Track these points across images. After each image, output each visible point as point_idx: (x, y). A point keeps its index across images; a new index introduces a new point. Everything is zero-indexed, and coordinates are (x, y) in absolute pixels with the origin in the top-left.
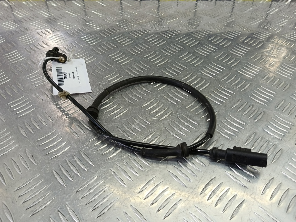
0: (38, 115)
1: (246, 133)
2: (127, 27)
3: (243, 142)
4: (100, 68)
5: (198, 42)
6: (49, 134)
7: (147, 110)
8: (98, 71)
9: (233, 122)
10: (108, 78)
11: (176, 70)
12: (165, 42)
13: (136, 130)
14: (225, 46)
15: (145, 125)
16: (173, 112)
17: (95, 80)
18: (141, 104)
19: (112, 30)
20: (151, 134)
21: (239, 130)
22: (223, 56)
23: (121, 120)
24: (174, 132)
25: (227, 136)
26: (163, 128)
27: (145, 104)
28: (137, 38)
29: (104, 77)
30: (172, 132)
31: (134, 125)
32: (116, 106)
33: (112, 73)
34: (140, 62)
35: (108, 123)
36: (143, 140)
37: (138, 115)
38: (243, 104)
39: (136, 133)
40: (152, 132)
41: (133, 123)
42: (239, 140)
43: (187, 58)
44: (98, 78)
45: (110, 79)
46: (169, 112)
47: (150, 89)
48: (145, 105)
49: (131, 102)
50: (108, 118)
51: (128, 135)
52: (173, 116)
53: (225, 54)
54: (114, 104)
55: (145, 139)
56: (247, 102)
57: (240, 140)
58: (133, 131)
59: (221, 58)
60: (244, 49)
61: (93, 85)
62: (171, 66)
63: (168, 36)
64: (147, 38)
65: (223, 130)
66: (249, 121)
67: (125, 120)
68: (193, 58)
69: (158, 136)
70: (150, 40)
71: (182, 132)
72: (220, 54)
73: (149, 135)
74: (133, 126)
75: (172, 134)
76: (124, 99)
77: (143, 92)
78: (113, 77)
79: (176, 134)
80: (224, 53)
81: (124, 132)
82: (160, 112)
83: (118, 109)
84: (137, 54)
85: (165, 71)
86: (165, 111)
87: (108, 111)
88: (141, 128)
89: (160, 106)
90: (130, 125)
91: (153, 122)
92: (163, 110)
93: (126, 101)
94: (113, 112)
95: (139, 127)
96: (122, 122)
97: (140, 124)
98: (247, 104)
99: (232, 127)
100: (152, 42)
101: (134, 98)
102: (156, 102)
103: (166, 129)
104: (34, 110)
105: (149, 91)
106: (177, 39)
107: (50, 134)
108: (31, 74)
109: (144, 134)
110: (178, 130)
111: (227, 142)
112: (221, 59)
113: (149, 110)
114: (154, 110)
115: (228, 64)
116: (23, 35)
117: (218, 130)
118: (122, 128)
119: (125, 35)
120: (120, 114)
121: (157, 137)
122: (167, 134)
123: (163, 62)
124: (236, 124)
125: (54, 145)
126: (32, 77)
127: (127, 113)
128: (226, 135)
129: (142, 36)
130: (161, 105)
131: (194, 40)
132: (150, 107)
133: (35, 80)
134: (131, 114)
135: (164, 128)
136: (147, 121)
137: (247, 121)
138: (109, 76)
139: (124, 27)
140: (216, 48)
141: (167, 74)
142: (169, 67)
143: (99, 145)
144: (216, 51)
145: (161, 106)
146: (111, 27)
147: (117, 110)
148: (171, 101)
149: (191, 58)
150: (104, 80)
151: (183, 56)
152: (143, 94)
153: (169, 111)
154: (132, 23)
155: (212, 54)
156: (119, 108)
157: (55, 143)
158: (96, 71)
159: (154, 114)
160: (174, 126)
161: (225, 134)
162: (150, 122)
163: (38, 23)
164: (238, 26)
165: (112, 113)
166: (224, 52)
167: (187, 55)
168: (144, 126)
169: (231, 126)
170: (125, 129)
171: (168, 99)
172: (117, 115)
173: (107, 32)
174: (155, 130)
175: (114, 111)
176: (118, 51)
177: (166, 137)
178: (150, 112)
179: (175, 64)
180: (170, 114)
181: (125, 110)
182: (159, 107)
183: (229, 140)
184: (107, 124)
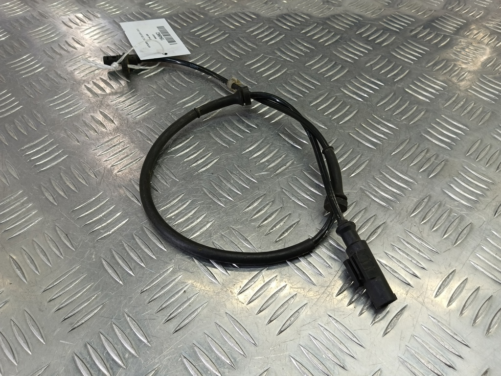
0: (72, 168)
1: (415, 197)
2: (217, 9)
3: (408, 212)
4: (171, 85)
5: (339, 36)
6: (92, 200)
7: (251, 158)
8: (169, 91)
9: (393, 178)
10: (185, 103)
11: (301, 88)
12: (281, 37)
13: (234, 193)
14: (385, 44)
15: (249, 184)
16: (295, 162)
17: (163, 106)
18: (241, 149)
19: (191, 16)
20: (258, 199)
21: (402, 192)
22: (381, 63)
23: (209, 176)
24: (296, 195)
25: (383, 202)
26: (277, 189)
27: (248, 148)
28: (234, 30)
29: (179, 100)
30: (293, 195)
31: (231, 184)
32: (200, 152)
33: (192, 94)
34: (239, 74)
35: (188, 181)
36: (246, 209)
37: (236, 167)
38: (412, 148)
39: (234, 197)
40: (259, 196)
41: (228, 181)
42: (402, 209)
43: (319, 65)
44: (168, 102)
45: (190, 104)
46: (287, 163)
47: (256, 121)
48: (248, 150)
49: (225, 145)
50: (187, 173)
51: (220, 201)
52: (295, 168)
53: (385, 59)
54: (197, 149)
55: (248, 207)
56: (419, 144)
57: (404, 208)
58: (228, 195)
59: (378, 65)
60: (417, 50)
61: (162, 115)
62: (292, 80)
63: (288, 26)
64: (251, 29)
65: (377, 192)
66: (421, 177)
67: (215, 176)
68: (329, 66)
69: (270, 202)
70: (257, 33)
71: (309, 195)
72: (376, 59)
73: (255, 202)
74: (229, 186)
75: (293, 199)
76: (212, 140)
77: (245, 128)
78: (193, 101)
79: (299, 200)
80: (382, 56)
81: (214, 195)
82: (274, 162)
83: (203, 157)
84: (234, 59)
85: (283, 90)
86: (281, 161)
87: (187, 161)
88: (242, 189)
89: (273, 152)
90: (223, 184)
91: (261, 180)
92: (277, 159)
93: (217, 143)
94: (196, 162)
95: (239, 188)
96: (211, 179)
97: (240, 182)
98: (418, 146)
99: (392, 187)
100: (259, 37)
101: (229, 138)
102: (266, 145)
103: (284, 190)
104: (65, 159)
105: (254, 126)
106: (303, 30)
107: (94, 199)
108: (56, 97)
109: (247, 200)
110: (303, 192)
111: (382, 211)
112: (378, 67)
113: (254, 158)
114: (264, 158)
115: (389, 76)
116: (39, 27)
117: (369, 192)
118: (211, 189)
119: (212, 24)
120: (207, 165)
121: (268, 204)
122: (284, 199)
123: (278, 73)
124: (398, 181)
125: (101, 217)
126: (58, 102)
127: (218, 165)
128: (381, 200)
129: (242, 25)
130: (274, 150)
131: (332, 32)
132: (256, 153)
133: (63, 106)
134: (224, 166)
135: (279, 190)
136: (252, 177)
137: (417, 176)
138: (187, 99)
139: (211, 9)
140: (369, 47)
141: (286, 94)
142: (289, 82)
143: (173, 217)
144: (369, 53)
145: (275, 152)
146: (189, 9)
147: (201, 159)
148: (292, 143)
149: (327, 66)
150: (179, 107)
151: (313, 62)
152: (244, 132)
153: (287, 161)
154: (225, 3)
155: (362, 59)
156: (205, 156)
157: (103, 214)
158: (165, 90)
159: (262, 166)
160: (296, 186)
161: (379, 199)
162: (257, 179)
163: (63, 4)
164: (409, 6)
165: (194, 165)
166: (383, 54)
167: (320, 61)
168: (247, 185)
169: (390, 185)
170: (215, 192)
171: (287, 139)
172: (202, 168)
173: (182, 19)
174: (265, 193)
175: (196, 160)
176: (202, 53)
177: (283, 205)
178: (256, 162)
179: (299, 77)
180: (290, 166)
181: (216, 159)
182: (271, 153)
183: (386, 209)
184: (187, 183)
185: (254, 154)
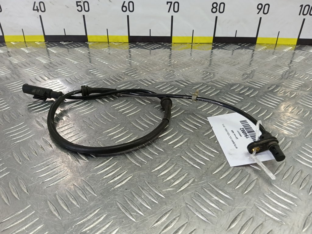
0: (10, 183)
1: (302, 213)
2: (136, 75)
3: (300, 227)
4: (100, 120)
5: (219, 91)
6: (19, 213)
7: (159, 176)
8: (98, 124)
9: (280, 195)
10: (109, 133)
11: (196, 123)
12: (179, 91)
13: (144, 208)
14: (252, 96)
15: (158, 199)
16: (196, 180)
17: (92, 135)
18: (151, 168)
19: (118, 78)
20: (166, 213)
21: (290, 207)
22: (252, 107)
23: (123, 191)
24: (199, 210)
25: (276, 217)
26: (182, 204)
27: (157, 167)
28: (147, 86)
29: (104, 131)
30: (197, 211)
31: (142, 199)
32: (117, 170)
33: (115, 126)
34: (150, 113)
35: (105, 196)
36: (155, 224)
37: (147, 183)
38: (289, 169)
39: (144, 211)
40: (167, 211)
41: (140, 197)
42: (294, 224)
43: (207, 108)
44: (96, 132)
45: (112, 134)
46: (189, 180)
47: (163, 146)
48: (156, 169)
49: (138, 165)
50: (105, 188)
51: (131, 215)
52: (196, 185)
53: (254, 105)
54: (115, 168)
55: (157, 222)
56: (294, 167)
57: (295, 223)
58: (139, 210)
59: (250, 109)
60: (275, 99)
61: (90, 141)
62: (189, 118)
63: (183, 85)
64: (158, 86)
65: (268, 208)
66: (302, 194)
67: (129, 192)
68: (214, 109)
69: (176, 217)
70: (162, 88)
71: (211, 211)
72: (247, 105)
73: (162, 217)
74: (140, 200)
75: (197, 214)
76: (128, 161)
77: (154, 151)
78: (116, 131)
79: (202, 215)
80: (251, 103)
81: (127, 210)
82: (178, 179)
83: (120, 175)
84: (147, 104)
85: (182, 124)
86: (184, 178)
87: (106, 178)
88: (151, 203)
89: (177, 170)
90: (135, 199)
91: (168, 195)
92: (181, 177)
93: (131, 163)
94: (113, 179)
95: (149, 203)
96: (125, 194)
97: (150, 197)
98: (294, 168)
99: (280, 203)
100: (164, 91)
101: (141, 159)
102: (171, 165)
103: (188, 205)
104: (6, 175)
105: (161, 150)
106: (193, 87)
107: (21, 211)
108: (12, 128)
109: (156, 214)
110: (205, 207)
111: (277, 227)
112: (250, 110)
113: (162, 176)
114: (170, 175)
115: (259, 116)
116: (14, 82)
117: (263, 208)
118: (124, 204)
119: (132, 83)
120: (122, 181)
121: (174, 219)
122: (189, 214)
123: (178, 113)
124: (285, 198)
126: (13, 131)
127: (132, 181)
128: (274, 216)
129: (152, 84)
130: (178, 169)
131: (214, 88)
132: (163, 171)
133: (16, 134)
134: (137, 182)
135: (184, 205)
136: (160, 193)
137: (299, 193)
138: (110, 130)
139: (132, 75)
140: (241, 98)
141: (184, 127)
142: (186, 119)
143: (88, 232)
144: (241, 102)
145: (179, 171)
146: (117, 74)
147: (118, 176)
148: (192, 164)
149: (213, 109)
150: (104, 135)
151: (202, 106)
152: (153, 154)
153: (189, 179)
154: (141, 71)
155: (237, 105)
156: (121, 174)
157: (26, 227)
158: (95, 123)
159: (169, 183)
160: (199, 202)
161: (272, 214)
162: (164, 194)
163: (33, 69)
164: (263, 74)
165: (111, 181)
166: (252, 102)
167: (208, 106)
168: (156, 201)
169: (279, 202)
170: (128, 206)
171: (188, 160)
172: (118, 184)
173: (112, 80)
174: (172, 208)
175: (113, 177)
176: (124, 100)
177: (189, 220)
178: (163, 179)
179: (193, 116)
180: (192, 183)
181: (130, 176)
182: (175, 172)
183: (280, 224)
184: (104, 198)
185: (162, 172)
